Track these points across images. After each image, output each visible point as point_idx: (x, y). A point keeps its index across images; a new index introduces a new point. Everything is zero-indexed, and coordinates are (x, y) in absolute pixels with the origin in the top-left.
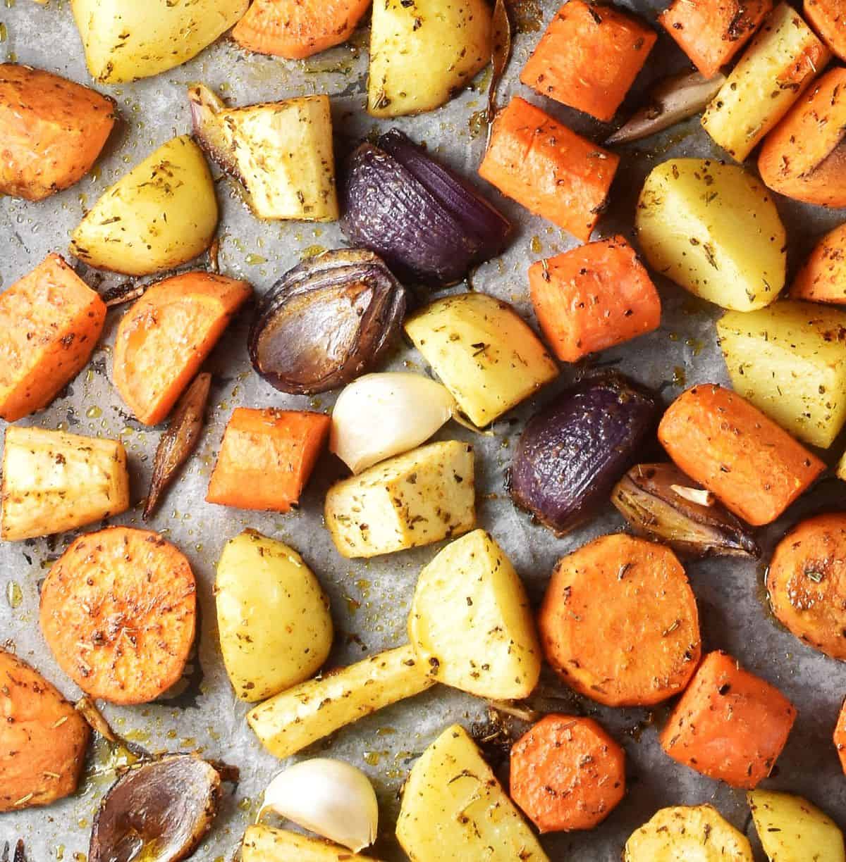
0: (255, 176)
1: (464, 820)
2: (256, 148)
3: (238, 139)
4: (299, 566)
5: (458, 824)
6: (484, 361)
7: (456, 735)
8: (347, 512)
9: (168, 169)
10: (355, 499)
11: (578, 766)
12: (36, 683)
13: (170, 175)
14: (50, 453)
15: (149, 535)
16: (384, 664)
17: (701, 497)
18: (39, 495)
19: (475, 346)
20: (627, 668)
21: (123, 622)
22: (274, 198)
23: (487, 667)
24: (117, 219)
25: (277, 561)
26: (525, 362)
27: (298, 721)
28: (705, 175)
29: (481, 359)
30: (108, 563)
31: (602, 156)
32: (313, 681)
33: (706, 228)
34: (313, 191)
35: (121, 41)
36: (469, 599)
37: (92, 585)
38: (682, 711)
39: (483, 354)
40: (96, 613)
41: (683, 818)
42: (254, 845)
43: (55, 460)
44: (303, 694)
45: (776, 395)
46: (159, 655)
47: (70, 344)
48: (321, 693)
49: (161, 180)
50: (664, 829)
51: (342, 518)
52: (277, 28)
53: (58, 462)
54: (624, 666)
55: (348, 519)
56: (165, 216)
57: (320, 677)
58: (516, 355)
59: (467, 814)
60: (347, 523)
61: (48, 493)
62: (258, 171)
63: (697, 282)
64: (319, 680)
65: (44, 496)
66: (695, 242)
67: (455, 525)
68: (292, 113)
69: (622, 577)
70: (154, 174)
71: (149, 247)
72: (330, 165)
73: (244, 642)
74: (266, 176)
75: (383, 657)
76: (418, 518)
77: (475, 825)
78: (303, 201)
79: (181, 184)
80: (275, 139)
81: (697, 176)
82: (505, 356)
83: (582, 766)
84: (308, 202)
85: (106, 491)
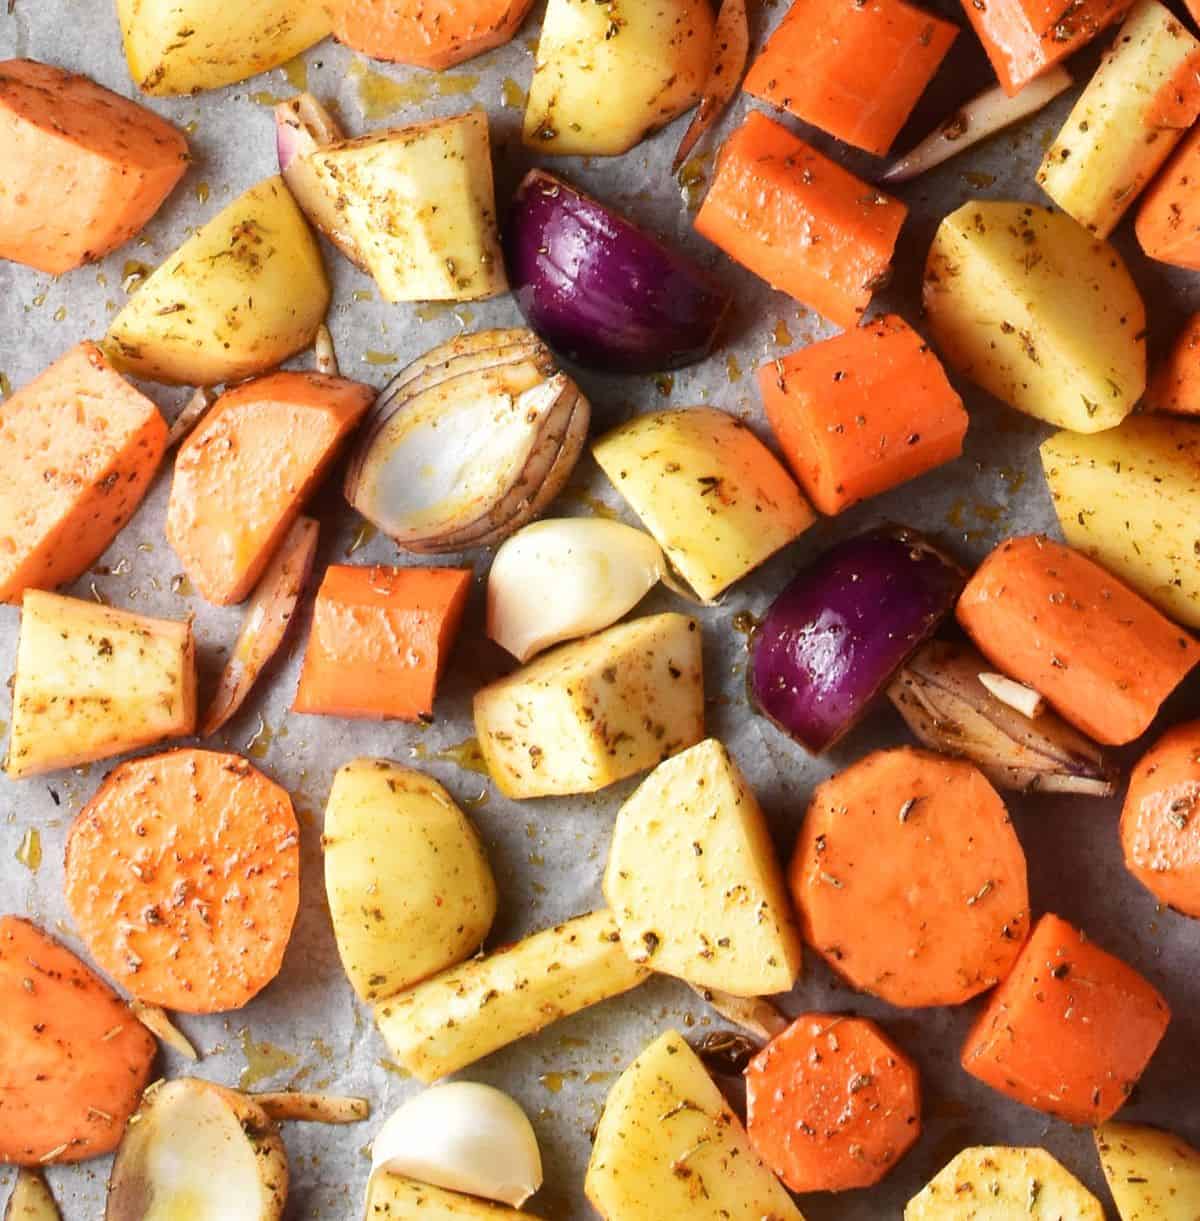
0: (377, 244)
1: (683, 1172)
2: (377, 204)
3: (349, 194)
4: (447, 806)
5: (675, 1179)
6: (716, 502)
7: (672, 1050)
8: (509, 727)
9: (254, 231)
10: (520, 708)
11: (849, 1090)
12: (75, 972)
13: (258, 241)
14: (90, 637)
15: (230, 759)
16: (573, 938)
17: (1026, 702)
18: (72, 702)
19: (704, 481)
20: (916, 956)
21: (190, 891)
22: (408, 273)
23: (724, 943)
24: (180, 307)
25: (413, 799)
26: (775, 505)
27: (451, 1024)
28: (1024, 230)
29: (711, 499)
30: (168, 805)
31: (881, 201)
32: (472, 962)
33: (1024, 306)
34: (471, 257)
35: (181, 40)
36: (696, 845)
37: (143, 835)
38: (998, 1008)
39: (713, 492)
40: (150, 876)
41: (997, 1169)
42: (387, 1208)
43: (98, 648)
44: (457, 981)
45: (1132, 554)
46: (242, 939)
47: (112, 486)
48: (483, 982)
49: (244, 248)
50: (969, 1187)
51: (503, 738)
52: (406, 22)
53: (101, 652)
54: (911, 952)
55: (509, 739)
56: (250, 301)
57: (481, 954)
58: (760, 493)
59: (688, 1165)
60: (508, 744)
61: (84, 700)
62: (383, 237)
63: (1014, 386)
64: (481, 960)
65: (78, 705)
66: (1007, 328)
67: (672, 742)
68: (433, 145)
69: (905, 819)
70: (235, 239)
71: (227, 346)
72: (492, 216)
73: (371, 920)
74: (396, 243)
75: (571, 928)
76: (621, 737)
77: (700, 1179)
78: (453, 274)
79: (272, 252)
80: (408, 188)
81: (1012, 231)
82: (746, 497)
83: (855, 1091)
84: (462, 273)
85: (168, 703)
